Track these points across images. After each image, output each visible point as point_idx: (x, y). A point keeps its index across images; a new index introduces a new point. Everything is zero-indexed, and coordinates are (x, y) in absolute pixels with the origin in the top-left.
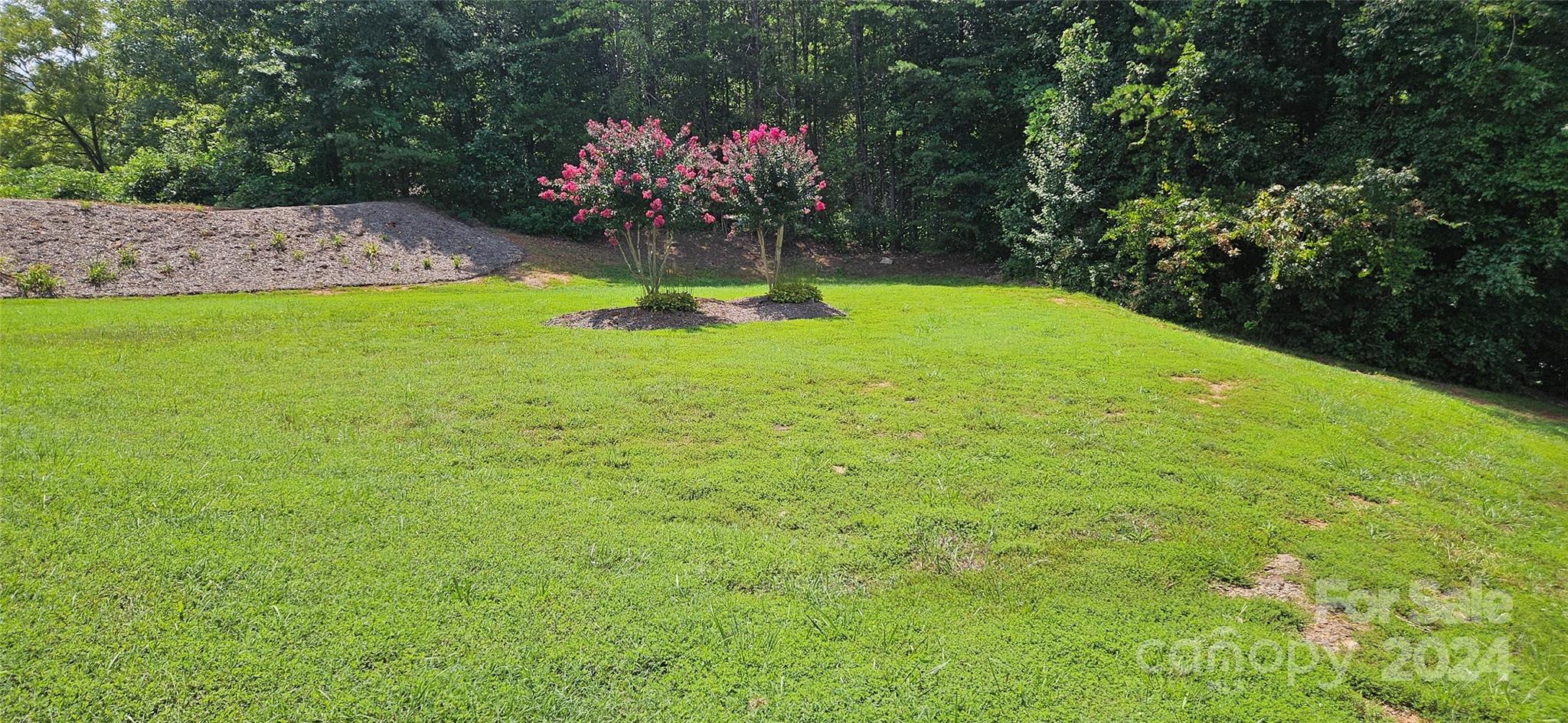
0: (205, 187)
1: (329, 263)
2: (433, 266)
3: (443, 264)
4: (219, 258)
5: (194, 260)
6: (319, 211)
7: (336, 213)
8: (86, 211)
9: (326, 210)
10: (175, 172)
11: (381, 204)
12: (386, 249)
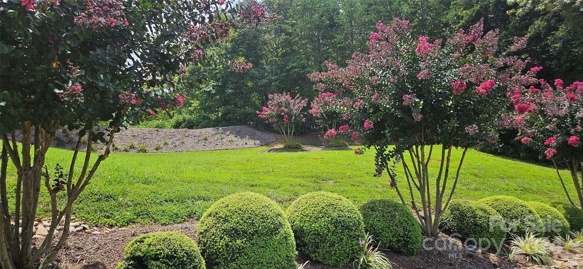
0: (192, 124)
1: (218, 143)
2: (248, 143)
3: (251, 143)
4: (189, 142)
5: (183, 143)
6: (218, 129)
7: (223, 129)
8: (157, 131)
9: (220, 128)
10: (184, 120)
11: (236, 126)
12: (235, 139)
